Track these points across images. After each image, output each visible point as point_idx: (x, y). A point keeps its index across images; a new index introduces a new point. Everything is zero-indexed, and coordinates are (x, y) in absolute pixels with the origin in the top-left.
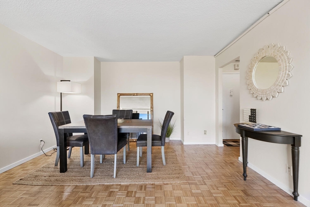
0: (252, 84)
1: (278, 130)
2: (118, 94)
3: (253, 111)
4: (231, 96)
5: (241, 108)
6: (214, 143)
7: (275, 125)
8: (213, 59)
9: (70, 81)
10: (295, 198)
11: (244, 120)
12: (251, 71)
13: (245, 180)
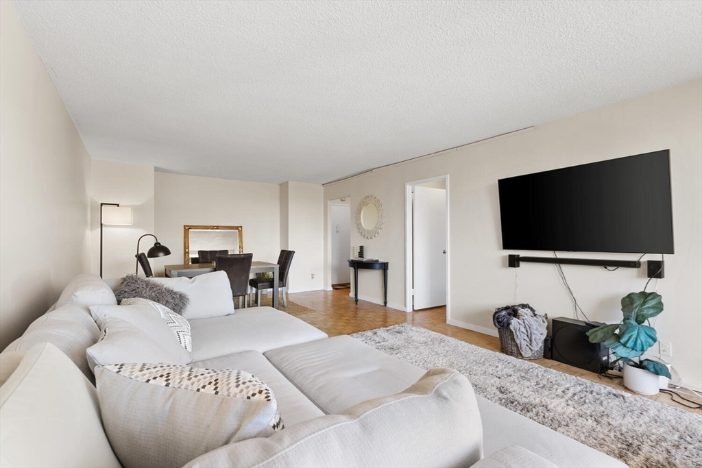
0: (361, 224)
1: (377, 261)
2: (185, 226)
3: (362, 248)
4: (337, 231)
5: (352, 246)
6: (322, 288)
7: (375, 259)
8: (322, 188)
9: (118, 205)
10: (385, 305)
11: (354, 256)
12: (360, 213)
13: (356, 304)
